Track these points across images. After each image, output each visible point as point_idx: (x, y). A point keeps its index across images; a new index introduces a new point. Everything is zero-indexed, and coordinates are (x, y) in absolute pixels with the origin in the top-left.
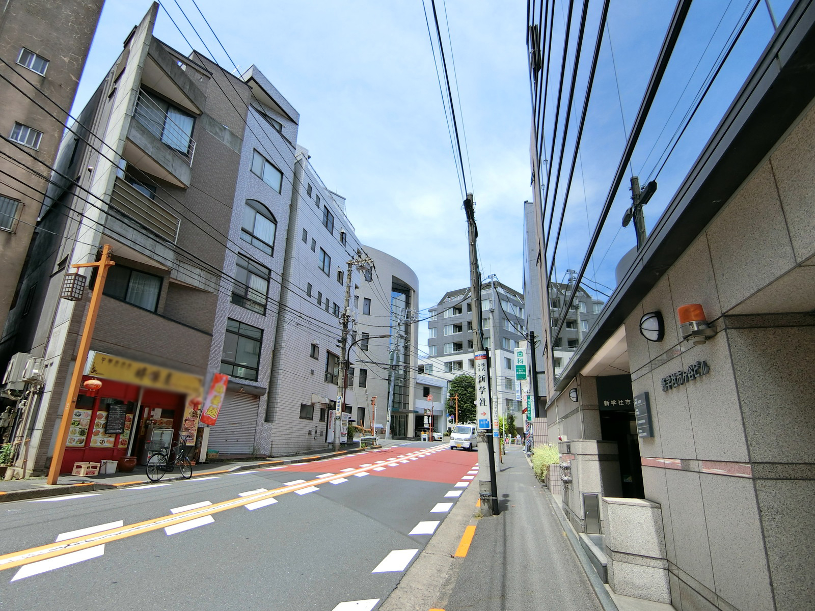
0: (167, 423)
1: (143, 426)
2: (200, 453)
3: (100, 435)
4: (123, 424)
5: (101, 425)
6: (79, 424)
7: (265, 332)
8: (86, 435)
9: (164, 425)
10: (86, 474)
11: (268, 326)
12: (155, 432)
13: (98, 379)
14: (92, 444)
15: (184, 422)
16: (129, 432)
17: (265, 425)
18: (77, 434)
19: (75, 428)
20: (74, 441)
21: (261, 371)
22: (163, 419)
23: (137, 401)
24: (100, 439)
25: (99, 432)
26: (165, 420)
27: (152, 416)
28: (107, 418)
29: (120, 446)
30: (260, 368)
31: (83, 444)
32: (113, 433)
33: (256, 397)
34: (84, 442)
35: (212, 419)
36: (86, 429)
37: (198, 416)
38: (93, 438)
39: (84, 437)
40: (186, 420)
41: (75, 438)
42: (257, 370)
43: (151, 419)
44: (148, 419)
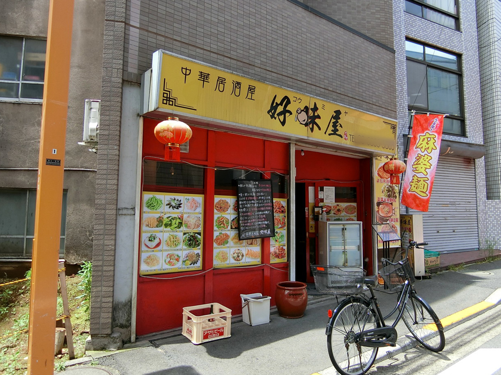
0: (347, 209)
1: (311, 217)
2: (413, 260)
3: (231, 242)
4: (271, 218)
5: (228, 223)
6: (180, 224)
7: (464, 57)
8: (201, 246)
9: (343, 214)
10: (206, 337)
11: (466, 48)
12: (331, 227)
13: (182, 119)
14: (217, 263)
15: (376, 207)
16: (285, 232)
17: (489, 204)
18: (182, 246)
19: (175, 233)
20: (177, 260)
21: (469, 120)
22: (340, 204)
23: (288, 172)
24: (232, 250)
25: (227, 236)
26: (343, 205)
27: (322, 200)
28: (237, 208)
29: (274, 260)
30: (467, 115)
31: (199, 265)
32: (256, 238)
33: (469, 161)
34: (201, 259)
35: (423, 200)
36: (199, 234)
37: (397, 195)
38: (217, 250)
39: (198, 250)
40: (379, 204)
41: (179, 253)
42: (462, 120)
43: (321, 204)
44: (316, 205)
